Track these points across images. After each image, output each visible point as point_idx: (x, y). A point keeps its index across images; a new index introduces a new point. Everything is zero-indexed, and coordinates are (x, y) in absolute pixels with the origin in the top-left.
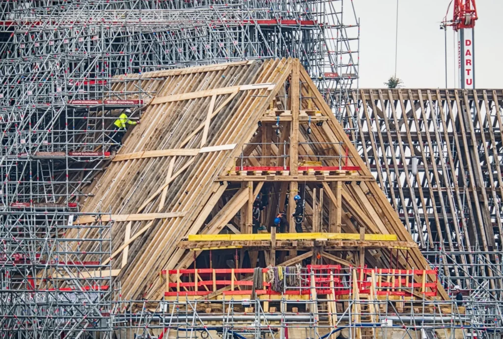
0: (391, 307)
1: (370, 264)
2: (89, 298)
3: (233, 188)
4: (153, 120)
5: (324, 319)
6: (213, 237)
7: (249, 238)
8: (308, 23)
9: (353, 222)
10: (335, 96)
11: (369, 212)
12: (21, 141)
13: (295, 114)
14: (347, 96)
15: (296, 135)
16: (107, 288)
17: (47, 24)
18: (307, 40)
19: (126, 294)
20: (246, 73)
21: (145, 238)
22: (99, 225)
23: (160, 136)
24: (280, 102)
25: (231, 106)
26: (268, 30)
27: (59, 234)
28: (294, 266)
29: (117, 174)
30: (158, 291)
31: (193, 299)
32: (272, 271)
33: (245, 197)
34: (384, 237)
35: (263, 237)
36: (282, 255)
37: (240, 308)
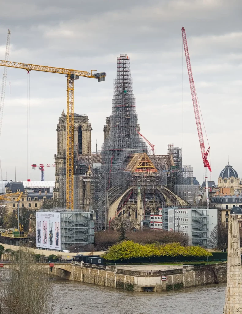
0: (153, 172)
1: (152, 169)
2: (129, 172)
3: (140, 163)
4: (134, 158)
5: (148, 173)
6: (139, 167)
7: (142, 167)
8: (147, 150)
9: (150, 165)
10: (148, 156)
11: (151, 165)
12: (124, 159)
13: (145, 157)
14: (150, 155)
15: (145, 159)
16: (130, 171)
17: (126, 150)
18: (147, 151)
19: (132, 171)
20: (141, 154)
21: (133, 167)
22: (130, 166)
23: (135, 159)
24: (144, 156)
25: (140, 156)
26: (143, 150)
27: (127, 166)
28: (145, 169)
29: (131, 162)
30: (134, 171)
31: (137, 172)
32: (144, 169)
33: (141, 164)
34: (152, 167)
35: (143, 167)
36: (144, 168)
37: (141, 172)
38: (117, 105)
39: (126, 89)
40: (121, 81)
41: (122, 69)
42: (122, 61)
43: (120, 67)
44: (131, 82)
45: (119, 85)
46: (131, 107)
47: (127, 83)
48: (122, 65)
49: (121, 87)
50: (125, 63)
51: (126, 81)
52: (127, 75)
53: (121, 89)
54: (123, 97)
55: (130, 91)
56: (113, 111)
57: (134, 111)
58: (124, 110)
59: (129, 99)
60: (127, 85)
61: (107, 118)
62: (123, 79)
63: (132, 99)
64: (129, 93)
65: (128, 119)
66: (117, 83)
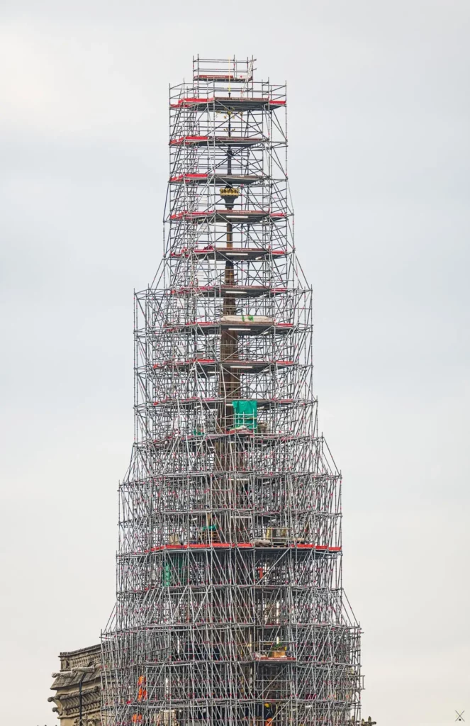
38: (168, 536)
39: (255, 387)
40: (208, 311)
41: (209, 198)
42: (214, 123)
43: (195, 180)
44: (299, 319)
45: (183, 349)
46: (302, 554)
47: (257, 330)
48: (209, 160)
49: (205, 371)
50: (247, 144)
51: (254, 312)
52: (263, 254)
53: (207, 388)
54: (223, 463)
55: (287, 405)
56: (123, 595)
57: (329, 598)
58: (231, 585)
59: (278, 481)
60: (257, 348)
61: (65, 657)
62: (229, 296)
63: (304, 480)
64: (278, 424)
65: (267, 670)
66: (170, 330)
